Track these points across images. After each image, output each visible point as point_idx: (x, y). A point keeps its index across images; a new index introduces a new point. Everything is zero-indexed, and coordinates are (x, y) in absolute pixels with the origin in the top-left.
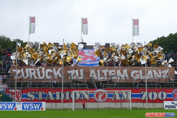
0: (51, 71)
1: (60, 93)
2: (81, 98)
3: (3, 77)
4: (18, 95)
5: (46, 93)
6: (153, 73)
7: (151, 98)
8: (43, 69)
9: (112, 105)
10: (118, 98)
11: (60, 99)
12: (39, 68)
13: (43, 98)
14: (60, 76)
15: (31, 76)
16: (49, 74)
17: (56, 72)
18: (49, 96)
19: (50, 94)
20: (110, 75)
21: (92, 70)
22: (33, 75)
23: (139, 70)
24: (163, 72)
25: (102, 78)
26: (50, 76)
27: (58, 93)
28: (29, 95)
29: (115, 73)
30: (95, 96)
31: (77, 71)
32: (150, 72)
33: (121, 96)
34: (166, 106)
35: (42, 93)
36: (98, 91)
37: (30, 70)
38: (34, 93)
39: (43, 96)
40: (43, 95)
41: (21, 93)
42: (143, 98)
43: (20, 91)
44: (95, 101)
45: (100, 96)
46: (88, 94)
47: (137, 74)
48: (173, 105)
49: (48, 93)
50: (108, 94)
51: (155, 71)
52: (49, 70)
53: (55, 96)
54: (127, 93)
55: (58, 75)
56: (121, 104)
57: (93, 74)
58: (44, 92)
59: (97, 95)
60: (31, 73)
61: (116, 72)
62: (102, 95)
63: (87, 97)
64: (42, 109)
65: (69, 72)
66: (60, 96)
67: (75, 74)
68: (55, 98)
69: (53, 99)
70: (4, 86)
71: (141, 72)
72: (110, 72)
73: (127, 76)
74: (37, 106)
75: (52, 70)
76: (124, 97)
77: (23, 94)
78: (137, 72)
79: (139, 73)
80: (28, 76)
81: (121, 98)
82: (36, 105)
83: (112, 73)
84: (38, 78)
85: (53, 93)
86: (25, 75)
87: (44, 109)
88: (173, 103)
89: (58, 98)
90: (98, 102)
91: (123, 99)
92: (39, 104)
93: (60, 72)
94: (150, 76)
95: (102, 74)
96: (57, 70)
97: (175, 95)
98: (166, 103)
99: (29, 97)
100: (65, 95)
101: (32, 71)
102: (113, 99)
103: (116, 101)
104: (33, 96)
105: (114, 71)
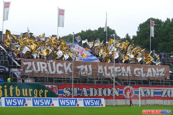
0: (61, 66)
1: (93, 89)
2: (112, 94)
4: (55, 91)
5: (80, 90)
6: (152, 70)
8: (54, 63)
10: (143, 95)
11: (93, 95)
12: (50, 61)
13: (78, 94)
14: (70, 71)
15: (42, 70)
16: (60, 68)
17: (67, 67)
18: (83, 92)
19: (85, 90)
20: (116, 72)
21: (100, 66)
22: (44, 69)
23: (141, 68)
24: (160, 70)
25: (109, 75)
26: (61, 71)
27: (91, 89)
28: (65, 91)
29: (120, 70)
30: (124, 92)
31: (86, 66)
32: (149, 70)
33: (145, 93)
35: (77, 89)
37: (41, 63)
38: (69, 89)
40: (78, 91)
41: (57, 89)
42: (163, 96)
43: (56, 87)
44: (124, 98)
45: (128, 93)
46: (118, 91)
47: (139, 71)
49: (82, 89)
50: (135, 91)
51: (153, 69)
52: (59, 65)
53: (88, 92)
55: (68, 71)
56: (145, 101)
57: (100, 71)
58: (79, 88)
60: (43, 67)
61: (121, 68)
62: (130, 92)
63: (117, 94)
64: (102, 105)
65: (78, 67)
66: (94, 93)
67: (84, 70)
68: (89, 94)
69: (87, 96)
70: (31, 81)
71: (142, 69)
72: (116, 69)
73: (130, 73)
75: (63, 64)
76: (147, 94)
77: (59, 90)
78: (138, 69)
79: (140, 71)
80: (39, 70)
81: (145, 95)
82: (95, 101)
83: (118, 70)
84: (49, 73)
85: (87, 90)
86: (37, 69)
89: (92, 95)
90: (127, 99)
91: (147, 96)
92: (99, 101)
93: (70, 67)
94: (150, 73)
95: (109, 71)
96: (67, 65)
99: (65, 93)
100: (98, 92)
101: (43, 65)
104: (69, 92)
105: (119, 67)
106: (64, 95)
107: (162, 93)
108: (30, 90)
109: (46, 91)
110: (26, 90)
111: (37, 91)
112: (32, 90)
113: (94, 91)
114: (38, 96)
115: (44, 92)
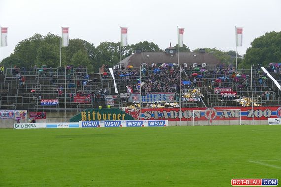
1: (174, 112)
3: (114, 97)
5: (161, 113)
7: (257, 116)
9: (222, 122)
10: (226, 116)
13: (159, 117)
18: (164, 115)
19: (165, 113)
27: (172, 112)
28: (146, 114)
30: (205, 114)
33: (229, 114)
34: (270, 122)
36: (208, 110)
38: (150, 112)
39: (159, 115)
42: (249, 116)
44: (205, 119)
45: (210, 115)
46: (199, 113)
48: (276, 121)
50: (217, 113)
53: (169, 115)
54: (234, 111)
56: (229, 122)
58: (159, 112)
59: (207, 114)
62: (212, 114)
63: (198, 115)
64: (165, 125)
68: (169, 117)
74: (161, 124)
76: (232, 115)
77: (141, 114)
81: (229, 116)
85: (167, 113)
87: (167, 126)
88: (276, 119)
89: (172, 117)
91: (231, 117)
97: (279, 113)
98: (270, 120)
99: (146, 116)
100: (178, 114)
102: (222, 117)
103: (224, 118)
104: (150, 115)
106: (145, 118)
107: (248, 113)
108: (110, 115)
109: (124, 115)
110: (106, 114)
111: (115, 115)
112: (111, 114)
113: (174, 114)
114: (117, 119)
115: (122, 116)
